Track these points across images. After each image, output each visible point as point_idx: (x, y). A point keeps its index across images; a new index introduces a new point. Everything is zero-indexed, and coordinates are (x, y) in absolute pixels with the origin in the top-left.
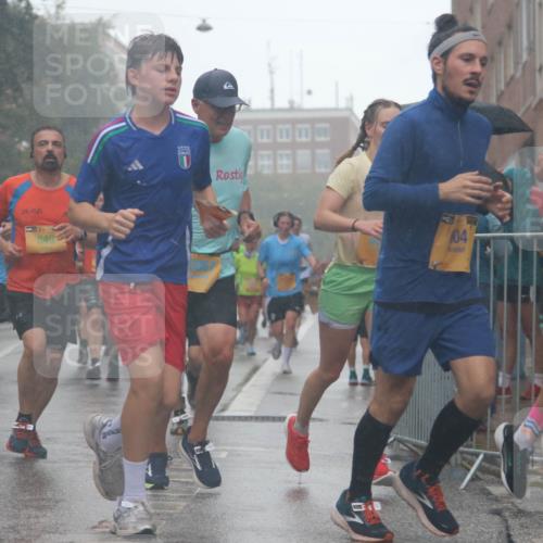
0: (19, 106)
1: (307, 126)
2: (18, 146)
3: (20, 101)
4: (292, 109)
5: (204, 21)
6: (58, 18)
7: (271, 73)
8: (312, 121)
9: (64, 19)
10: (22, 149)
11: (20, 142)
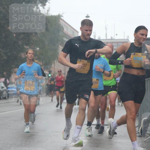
0: (36, 38)
1: (116, 44)
2: (36, 49)
3: (37, 37)
4: (112, 39)
5: (88, 15)
6: (47, 14)
7: (106, 29)
8: (117, 43)
9: (49, 14)
10: (37, 50)
11: (37, 48)
